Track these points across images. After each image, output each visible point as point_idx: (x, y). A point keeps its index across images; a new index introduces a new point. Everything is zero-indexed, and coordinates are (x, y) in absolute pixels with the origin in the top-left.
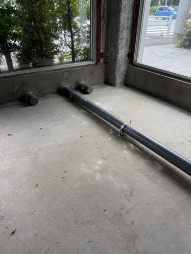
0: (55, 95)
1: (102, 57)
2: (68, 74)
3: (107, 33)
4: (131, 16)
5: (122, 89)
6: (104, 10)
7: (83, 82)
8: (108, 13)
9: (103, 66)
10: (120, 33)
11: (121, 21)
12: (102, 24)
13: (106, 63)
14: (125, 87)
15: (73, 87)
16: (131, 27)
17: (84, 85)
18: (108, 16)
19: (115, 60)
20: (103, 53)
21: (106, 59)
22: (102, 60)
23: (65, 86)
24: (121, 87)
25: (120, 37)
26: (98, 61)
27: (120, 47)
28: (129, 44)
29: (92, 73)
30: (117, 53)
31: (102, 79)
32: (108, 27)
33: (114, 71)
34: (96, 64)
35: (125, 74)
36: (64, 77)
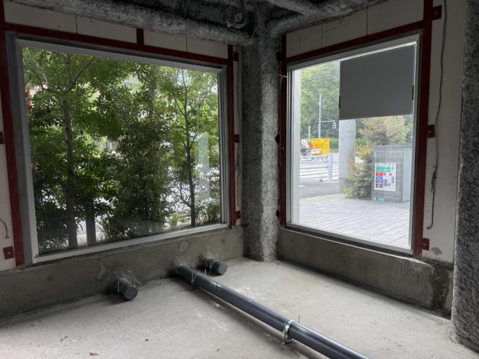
0: (164, 280)
1: (239, 217)
2: (188, 245)
3: (244, 184)
4: (275, 163)
5: (273, 264)
6: (238, 157)
7: (210, 256)
8: (244, 160)
9: (241, 230)
10: (263, 185)
11: (263, 169)
12: (236, 174)
13: (244, 225)
14: (279, 262)
15: (194, 265)
16: (277, 176)
17: (212, 261)
18: (245, 163)
19: (259, 221)
20: (239, 212)
21: (244, 219)
22: (238, 222)
23: (181, 265)
24: (271, 261)
25: (264, 190)
26: (232, 223)
27: (264, 203)
28: (277, 198)
29: (223, 241)
30: (260, 211)
31: (240, 251)
32: (245, 176)
33: (259, 237)
34: (230, 227)
35: (276, 240)
36: (180, 250)
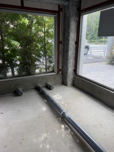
0: (33, 90)
2: (42, 79)
3: (63, 60)
4: (74, 52)
5: (70, 87)
6: (61, 49)
7: (49, 83)
8: (63, 51)
11: (69, 55)
12: (60, 56)
13: (62, 74)
14: (73, 87)
15: (44, 85)
16: (75, 57)
19: (67, 73)
20: (61, 69)
21: (63, 71)
23: (39, 85)
25: (69, 62)
27: (69, 67)
28: (74, 65)
29: (55, 79)
30: (67, 69)
31: (60, 81)
32: (63, 57)
33: (66, 78)
34: (57, 74)
35: (73, 80)
36: (39, 81)
